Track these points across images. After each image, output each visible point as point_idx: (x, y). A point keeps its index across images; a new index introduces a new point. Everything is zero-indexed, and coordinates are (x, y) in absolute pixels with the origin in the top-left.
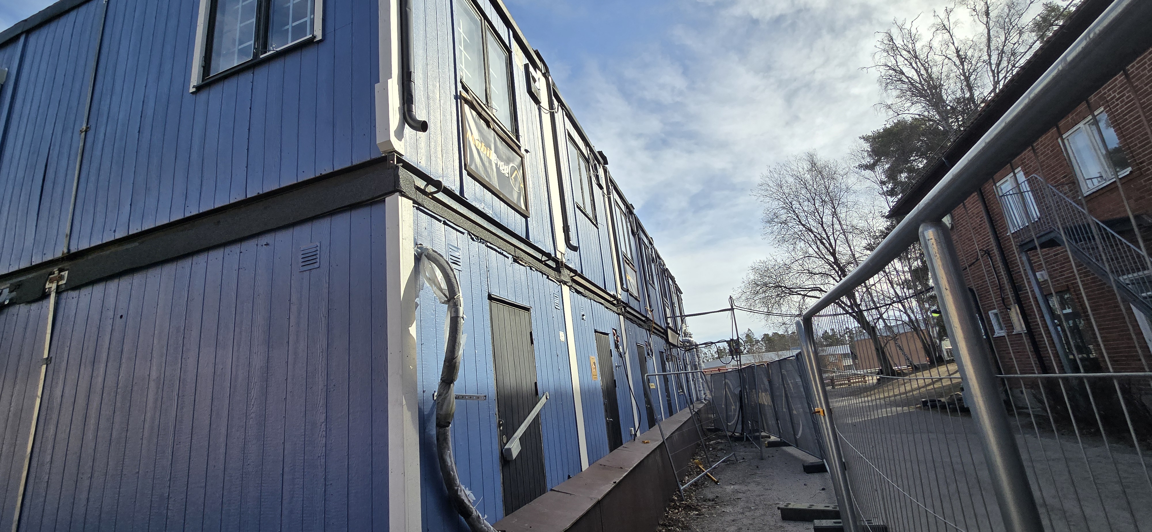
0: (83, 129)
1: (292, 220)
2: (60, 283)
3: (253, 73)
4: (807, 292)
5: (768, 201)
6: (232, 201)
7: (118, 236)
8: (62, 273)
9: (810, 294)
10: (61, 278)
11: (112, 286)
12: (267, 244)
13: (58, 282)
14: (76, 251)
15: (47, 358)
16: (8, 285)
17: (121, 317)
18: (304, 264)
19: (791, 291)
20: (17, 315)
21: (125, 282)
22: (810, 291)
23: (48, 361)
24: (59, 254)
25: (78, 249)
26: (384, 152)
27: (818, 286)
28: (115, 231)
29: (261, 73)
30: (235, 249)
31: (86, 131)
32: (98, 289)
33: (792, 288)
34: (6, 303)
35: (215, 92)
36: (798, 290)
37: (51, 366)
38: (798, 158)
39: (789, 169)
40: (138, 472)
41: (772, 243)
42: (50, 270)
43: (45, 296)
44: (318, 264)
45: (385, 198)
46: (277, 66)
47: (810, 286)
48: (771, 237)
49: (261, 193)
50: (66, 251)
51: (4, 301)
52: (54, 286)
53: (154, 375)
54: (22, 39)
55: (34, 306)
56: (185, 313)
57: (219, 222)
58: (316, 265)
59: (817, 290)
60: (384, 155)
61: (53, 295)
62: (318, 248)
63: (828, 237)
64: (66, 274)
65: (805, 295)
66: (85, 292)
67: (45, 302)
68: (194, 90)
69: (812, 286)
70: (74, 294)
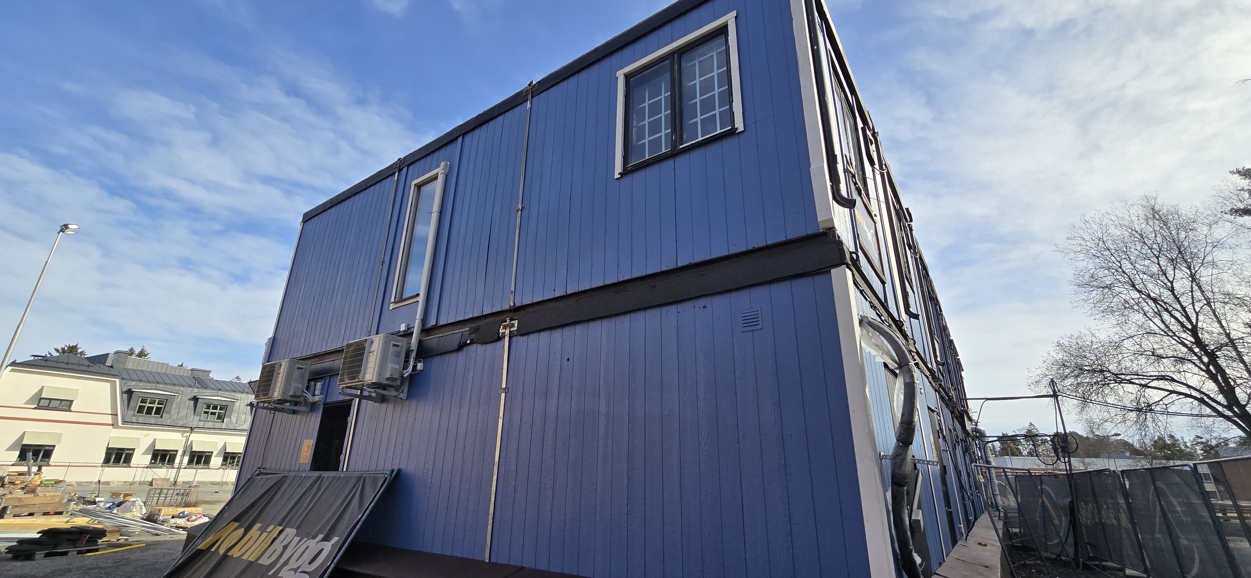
0: (519, 208)
1: (731, 287)
2: (512, 329)
3: (674, 161)
4: (1147, 381)
5: (1082, 258)
6: (663, 269)
7: (557, 294)
8: (513, 322)
9: (1155, 384)
10: (513, 325)
11: (557, 333)
12: (705, 307)
13: (510, 329)
14: (521, 305)
15: (505, 388)
16: (468, 329)
17: (568, 360)
18: (745, 325)
19: (1118, 378)
20: (476, 352)
21: (568, 332)
22: (1154, 380)
23: (506, 390)
24: (506, 307)
25: (522, 304)
26: (823, 228)
27: (1169, 374)
28: (554, 290)
29: (682, 161)
30: (673, 309)
31: (521, 210)
32: (544, 336)
33: (1119, 374)
34: (468, 342)
35: (639, 177)
36: (1132, 377)
37: (509, 395)
38: (1129, 203)
39: (1114, 218)
40: (596, 489)
41: (1089, 313)
42: (503, 317)
43: (500, 338)
44: (761, 325)
45: (830, 270)
46: (697, 155)
47: (1152, 374)
48: (1087, 307)
49: (692, 262)
50: (512, 304)
51: (466, 341)
52: (507, 332)
53: (603, 409)
54: (460, 139)
55: (489, 347)
56: (628, 361)
57: (655, 286)
58: (758, 327)
59: (1166, 380)
60: (821, 231)
61: (507, 339)
62: (759, 312)
63: (1184, 309)
64: (516, 323)
65: (1146, 386)
66: (533, 337)
67: (498, 344)
68: (620, 176)
69: (1157, 374)
70: (525, 338)
